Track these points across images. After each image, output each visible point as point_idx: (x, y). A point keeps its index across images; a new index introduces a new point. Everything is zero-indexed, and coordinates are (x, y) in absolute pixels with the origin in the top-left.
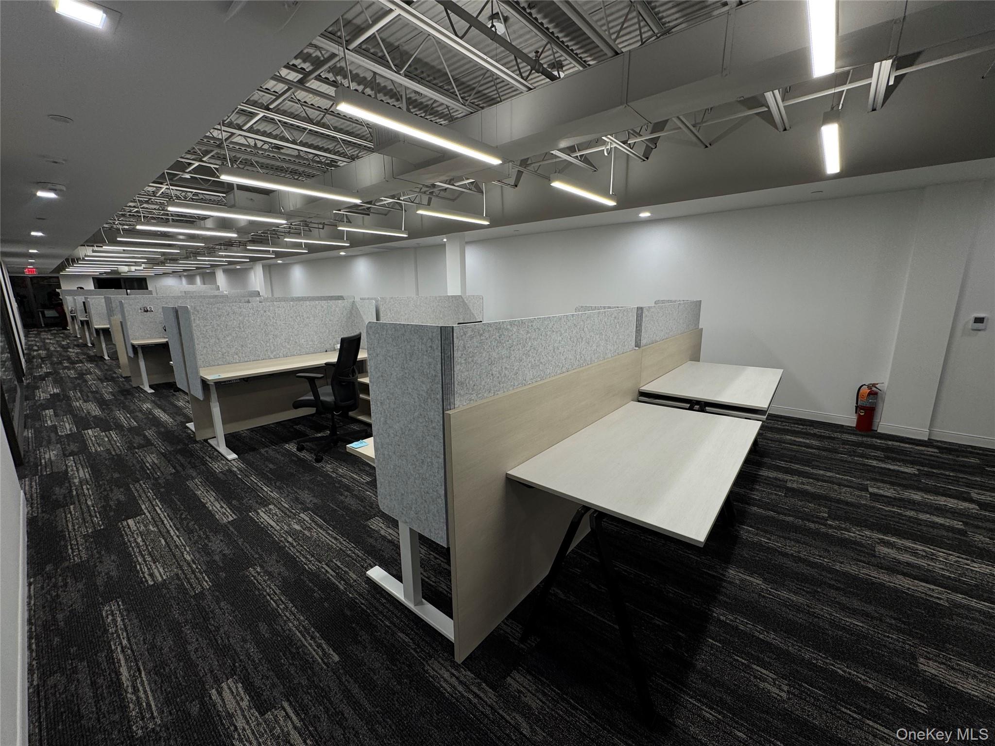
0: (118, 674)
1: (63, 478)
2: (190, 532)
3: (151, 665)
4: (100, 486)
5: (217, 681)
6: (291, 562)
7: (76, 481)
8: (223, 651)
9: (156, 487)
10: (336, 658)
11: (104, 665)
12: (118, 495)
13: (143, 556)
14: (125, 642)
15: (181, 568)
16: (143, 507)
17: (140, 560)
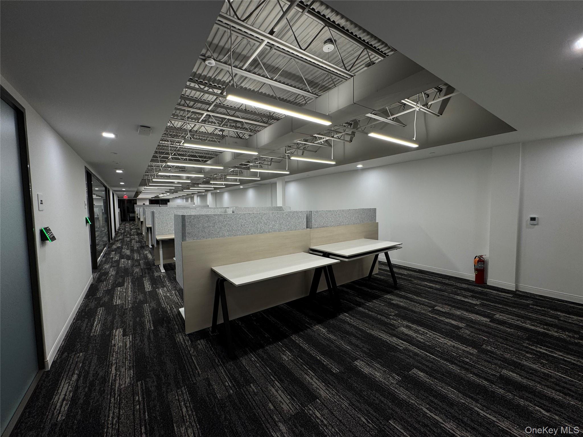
0: (94, 323)
1: (106, 274)
2: (135, 292)
3: (103, 322)
4: (116, 277)
5: (117, 328)
6: (159, 304)
7: (110, 275)
8: (123, 322)
9: (132, 279)
10: (153, 328)
11: (92, 321)
12: (120, 280)
13: (117, 297)
14: (100, 317)
15: (125, 301)
16: (125, 284)
17: (115, 298)
